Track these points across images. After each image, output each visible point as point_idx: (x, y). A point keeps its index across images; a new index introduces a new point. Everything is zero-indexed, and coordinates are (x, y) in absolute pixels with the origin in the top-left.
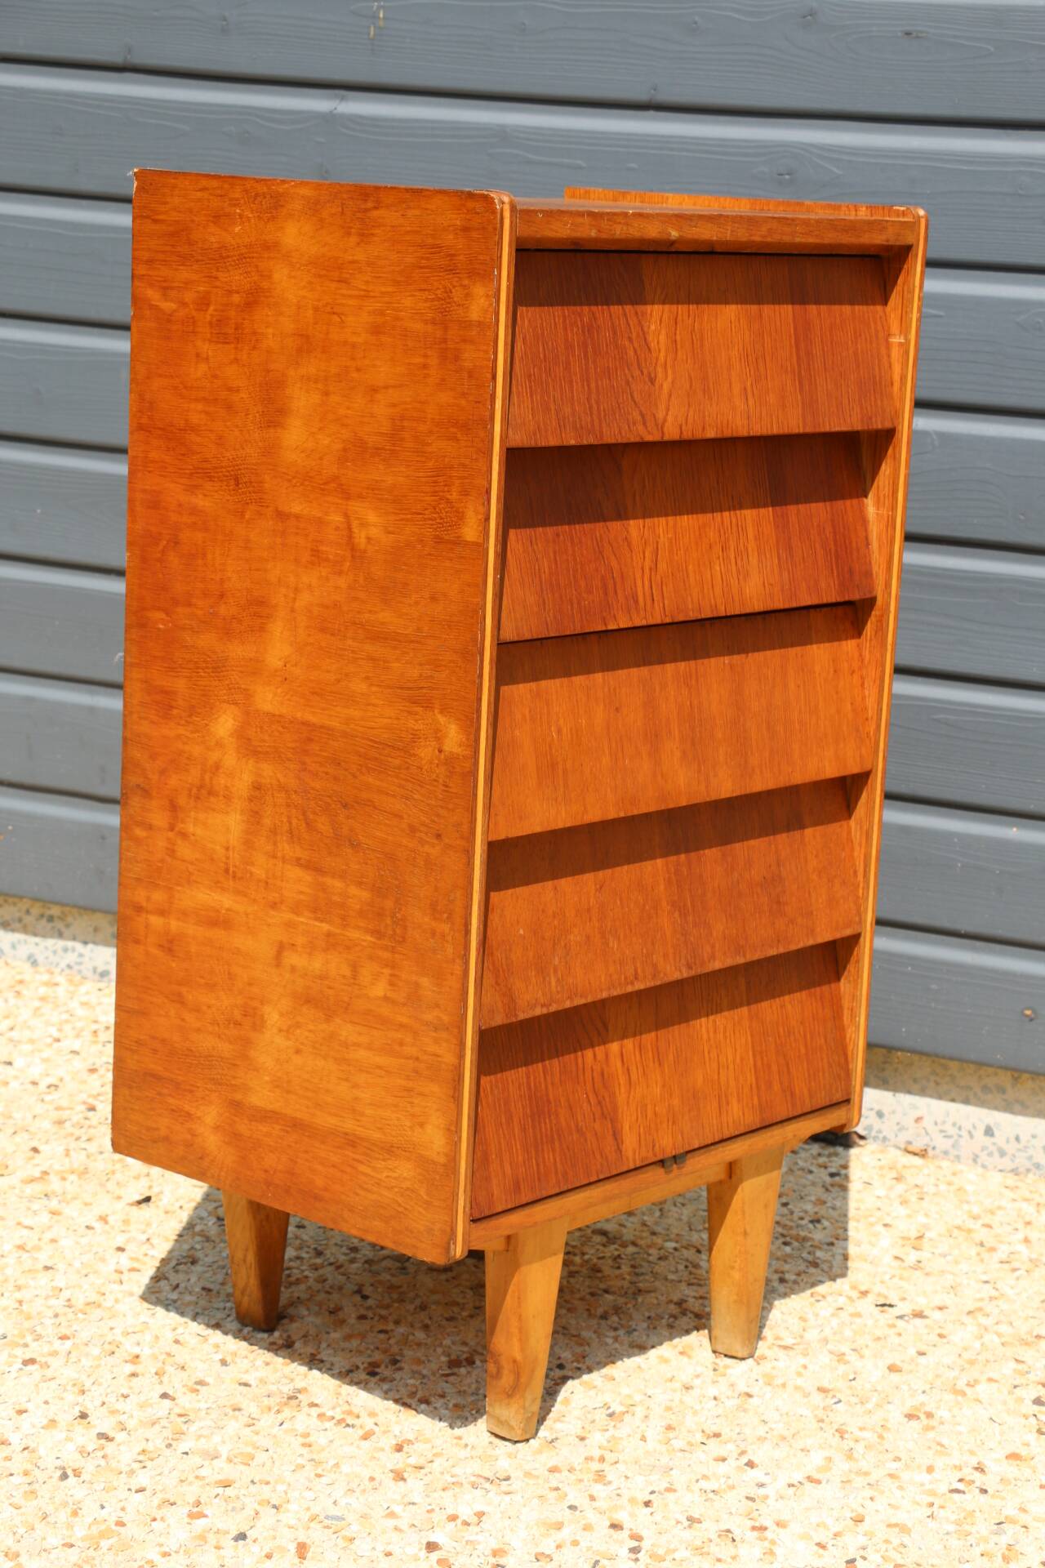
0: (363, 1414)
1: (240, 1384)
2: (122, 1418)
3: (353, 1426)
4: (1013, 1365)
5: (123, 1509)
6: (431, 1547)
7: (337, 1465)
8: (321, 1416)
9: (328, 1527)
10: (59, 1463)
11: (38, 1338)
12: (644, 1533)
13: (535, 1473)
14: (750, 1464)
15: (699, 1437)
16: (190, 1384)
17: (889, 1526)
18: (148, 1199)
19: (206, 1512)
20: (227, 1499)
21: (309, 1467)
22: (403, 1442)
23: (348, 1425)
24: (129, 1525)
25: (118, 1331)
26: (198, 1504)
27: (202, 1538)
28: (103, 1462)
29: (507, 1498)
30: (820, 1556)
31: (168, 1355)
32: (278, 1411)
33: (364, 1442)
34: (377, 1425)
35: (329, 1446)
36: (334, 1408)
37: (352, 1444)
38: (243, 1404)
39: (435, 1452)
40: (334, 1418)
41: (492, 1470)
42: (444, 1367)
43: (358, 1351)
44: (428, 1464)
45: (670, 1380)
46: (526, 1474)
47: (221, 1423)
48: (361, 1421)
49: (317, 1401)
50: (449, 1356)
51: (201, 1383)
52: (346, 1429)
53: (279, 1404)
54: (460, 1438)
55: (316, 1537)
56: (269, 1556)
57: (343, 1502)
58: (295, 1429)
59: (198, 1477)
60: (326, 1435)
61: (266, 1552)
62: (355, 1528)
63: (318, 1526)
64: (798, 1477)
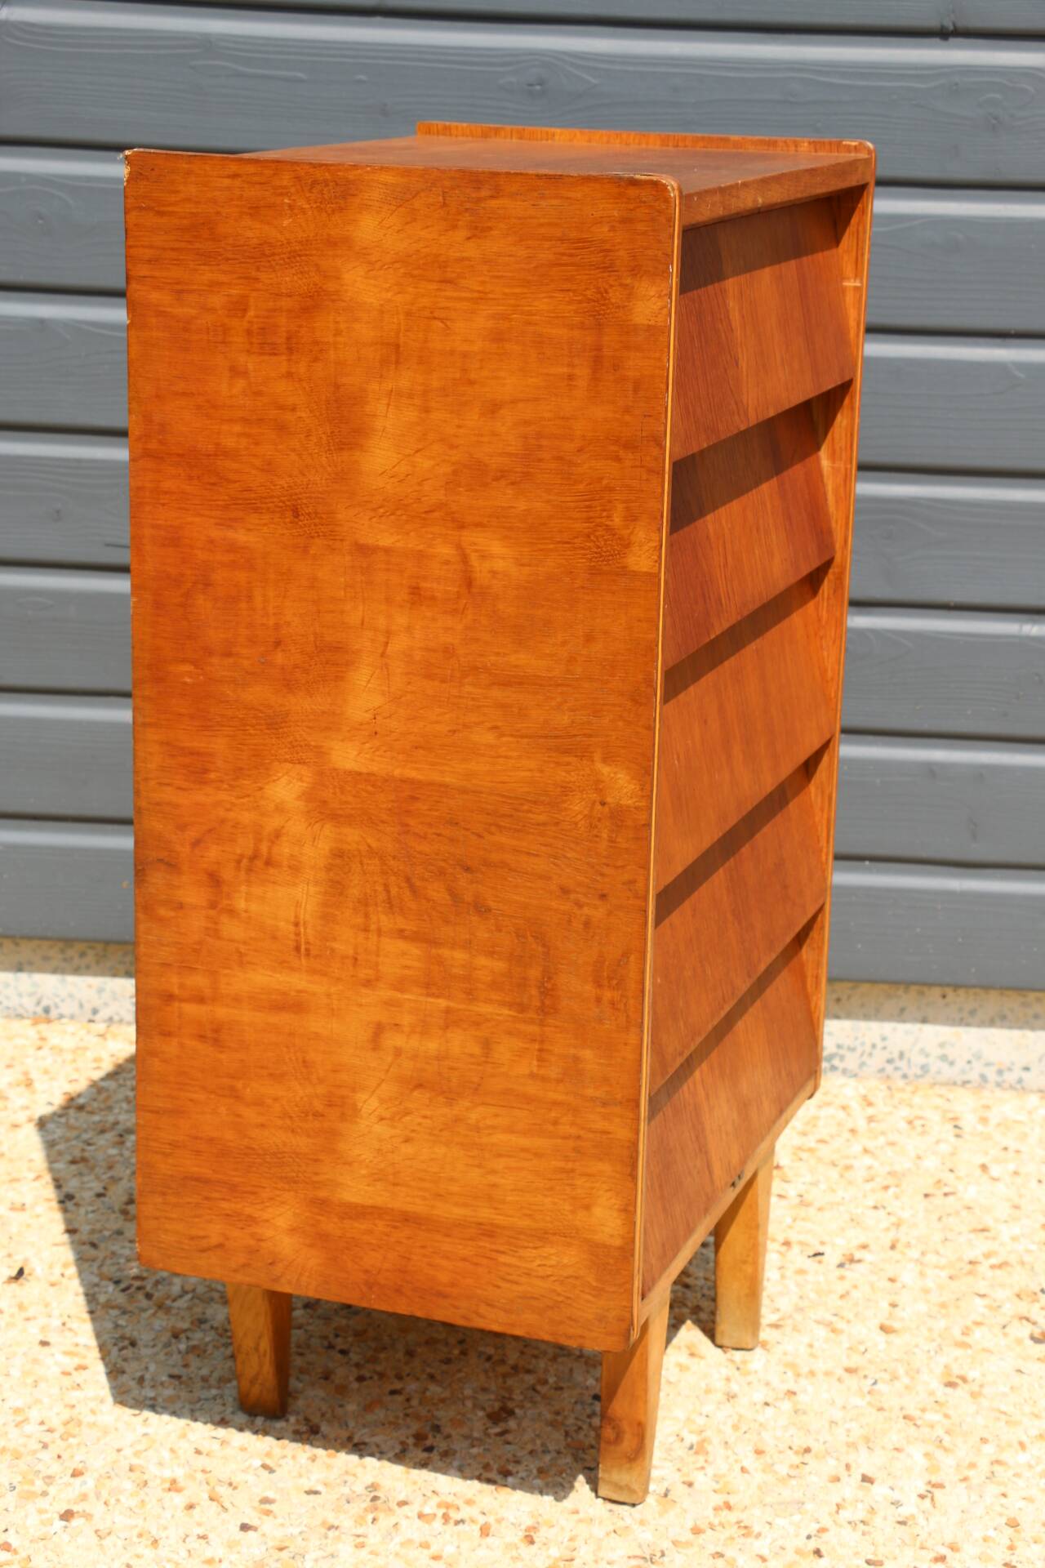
0: (460, 1504)
1: (308, 1493)
3: (462, 1521)
4: (978, 1301)
8: (421, 1516)
11: (49, 1479)
13: (683, 1539)
14: (867, 1479)
15: (797, 1460)
16: (256, 1504)
18: (21, 1272)
22: (528, 1529)
23: (457, 1523)
25: (128, 1452)
31: (204, 1471)
32: (374, 1520)
33: (489, 1540)
34: (484, 1514)
35: (460, 1554)
36: (425, 1502)
37: (480, 1545)
38: (332, 1519)
39: (567, 1535)
40: (435, 1515)
41: (640, 1546)
42: (489, 1424)
43: (390, 1423)
44: (575, 1553)
45: (708, 1391)
46: (675, 1543)
47: (330, 1550)
48: (465, 1512)
49: (402, 1497)
50: (483, 1409)
51: (265, 1500)
52: (460, 1526)
53: (366, 1510)
54: (576, 1512)
58: (410, 1541)
60: (446, 1540)
64: (920, 1485)
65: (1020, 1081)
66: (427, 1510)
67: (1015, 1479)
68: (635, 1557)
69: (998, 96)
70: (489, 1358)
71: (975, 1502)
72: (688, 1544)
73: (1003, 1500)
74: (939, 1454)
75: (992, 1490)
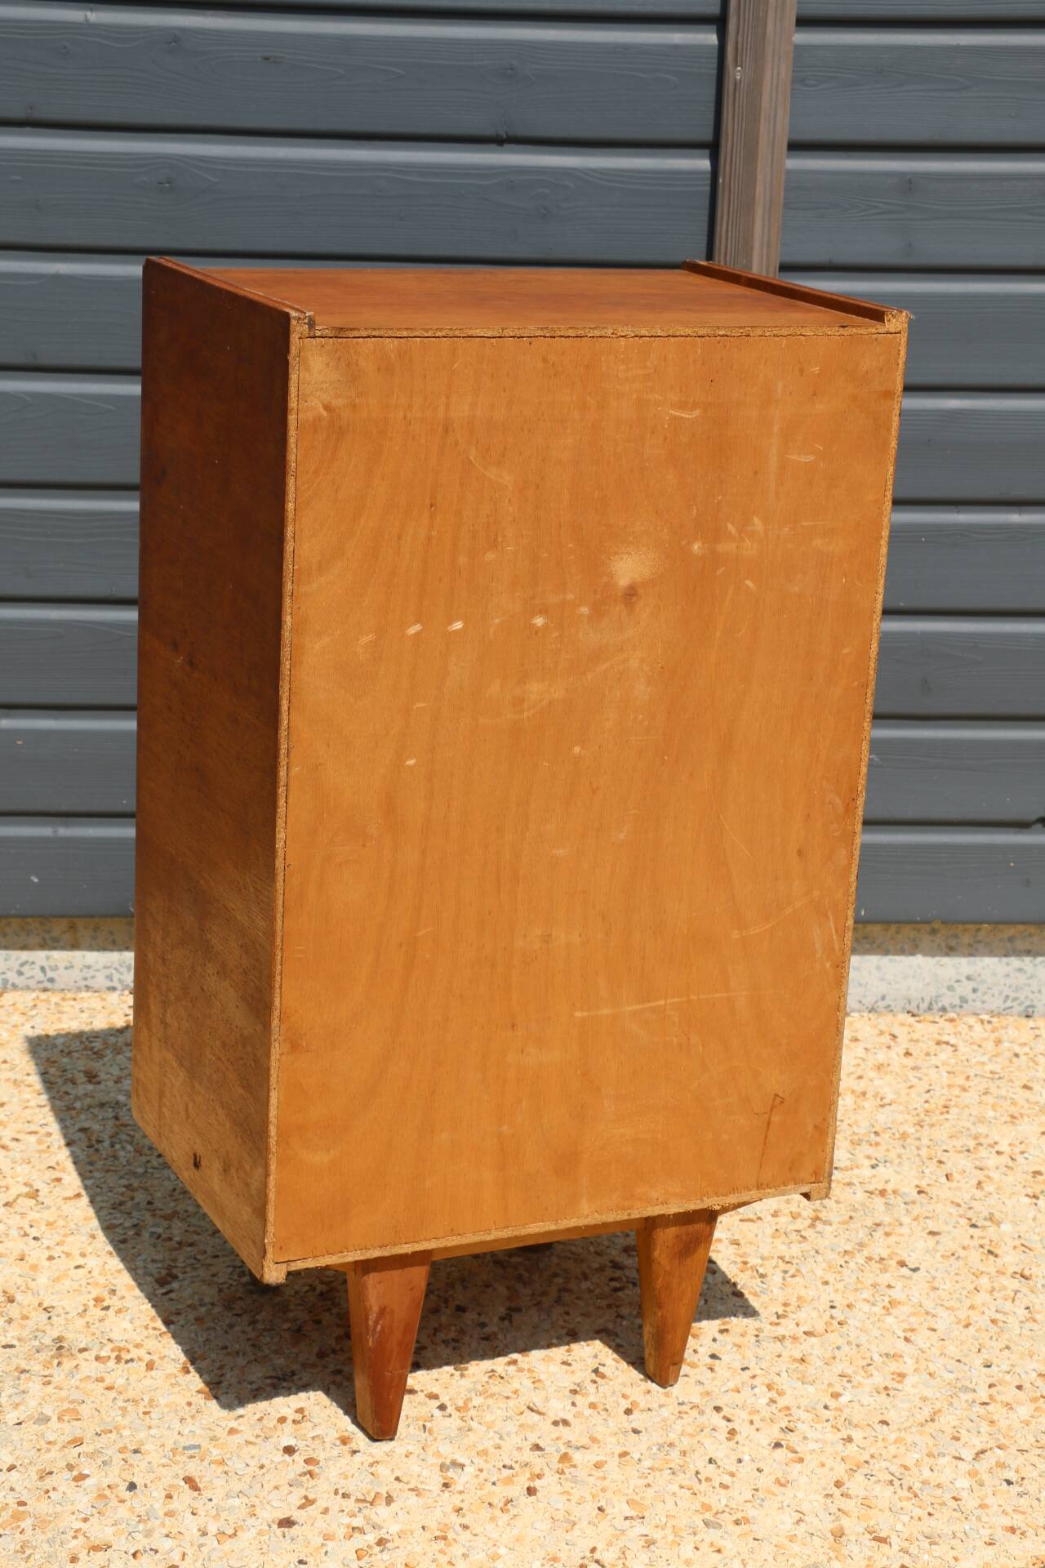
0: (130, 1347)
1: (4, 1347)
3: (132, 1360)
5: (12, 1489)
6: (289, 1450)
7: (151, 1400)
8: (97, 1358)
9: (191, 1457)
12: (435, 1390)
14: (460, 1309)
19: (86, 1472)
20: (92, 1456)
21: (130, 1407)
22: (185, 1363)
23: (127, 1362)
24: (30, 1503)
26: (70, 1466)
27: (102, 1496)
30: (572, 1372)
32: (59, 1364)
33: (153, 1373)
34: (149, 1353)
35: (129, 1384)
36: (101, 1348)
37: (145, 1377)
38: (24, 1365)
39: (217, 1365)
40: (109, 1357)
41: (274, 1369)
42: (157, 1286)
43: (74, 1291)
44: (223, 1378)
46: (304, 1365)
47: (22, 1388)
48: (134, 1353)
49: (82, 1346)
50: (151, 1275)
52: (130, 1364)
53: (52, 1357)
55: (193, 1468)
56: (169, 1496)
57: (186, 1432)
58: (88, 1377)
59: (50, 1443)
60: (118, 1375)
61: (164, 1494)
62: (216, 1453)
63: (184, 1458)
64: (502, 1310)
66: (103, 1354)
67: (576, 1301)
68: (270, 1377)
69: (545, 191)
70: (159, 1237)
71: (544, 1320)
72: (314, 1365)
73: (566, 1318)
74: (519, 1287)
75: (559, 1310)
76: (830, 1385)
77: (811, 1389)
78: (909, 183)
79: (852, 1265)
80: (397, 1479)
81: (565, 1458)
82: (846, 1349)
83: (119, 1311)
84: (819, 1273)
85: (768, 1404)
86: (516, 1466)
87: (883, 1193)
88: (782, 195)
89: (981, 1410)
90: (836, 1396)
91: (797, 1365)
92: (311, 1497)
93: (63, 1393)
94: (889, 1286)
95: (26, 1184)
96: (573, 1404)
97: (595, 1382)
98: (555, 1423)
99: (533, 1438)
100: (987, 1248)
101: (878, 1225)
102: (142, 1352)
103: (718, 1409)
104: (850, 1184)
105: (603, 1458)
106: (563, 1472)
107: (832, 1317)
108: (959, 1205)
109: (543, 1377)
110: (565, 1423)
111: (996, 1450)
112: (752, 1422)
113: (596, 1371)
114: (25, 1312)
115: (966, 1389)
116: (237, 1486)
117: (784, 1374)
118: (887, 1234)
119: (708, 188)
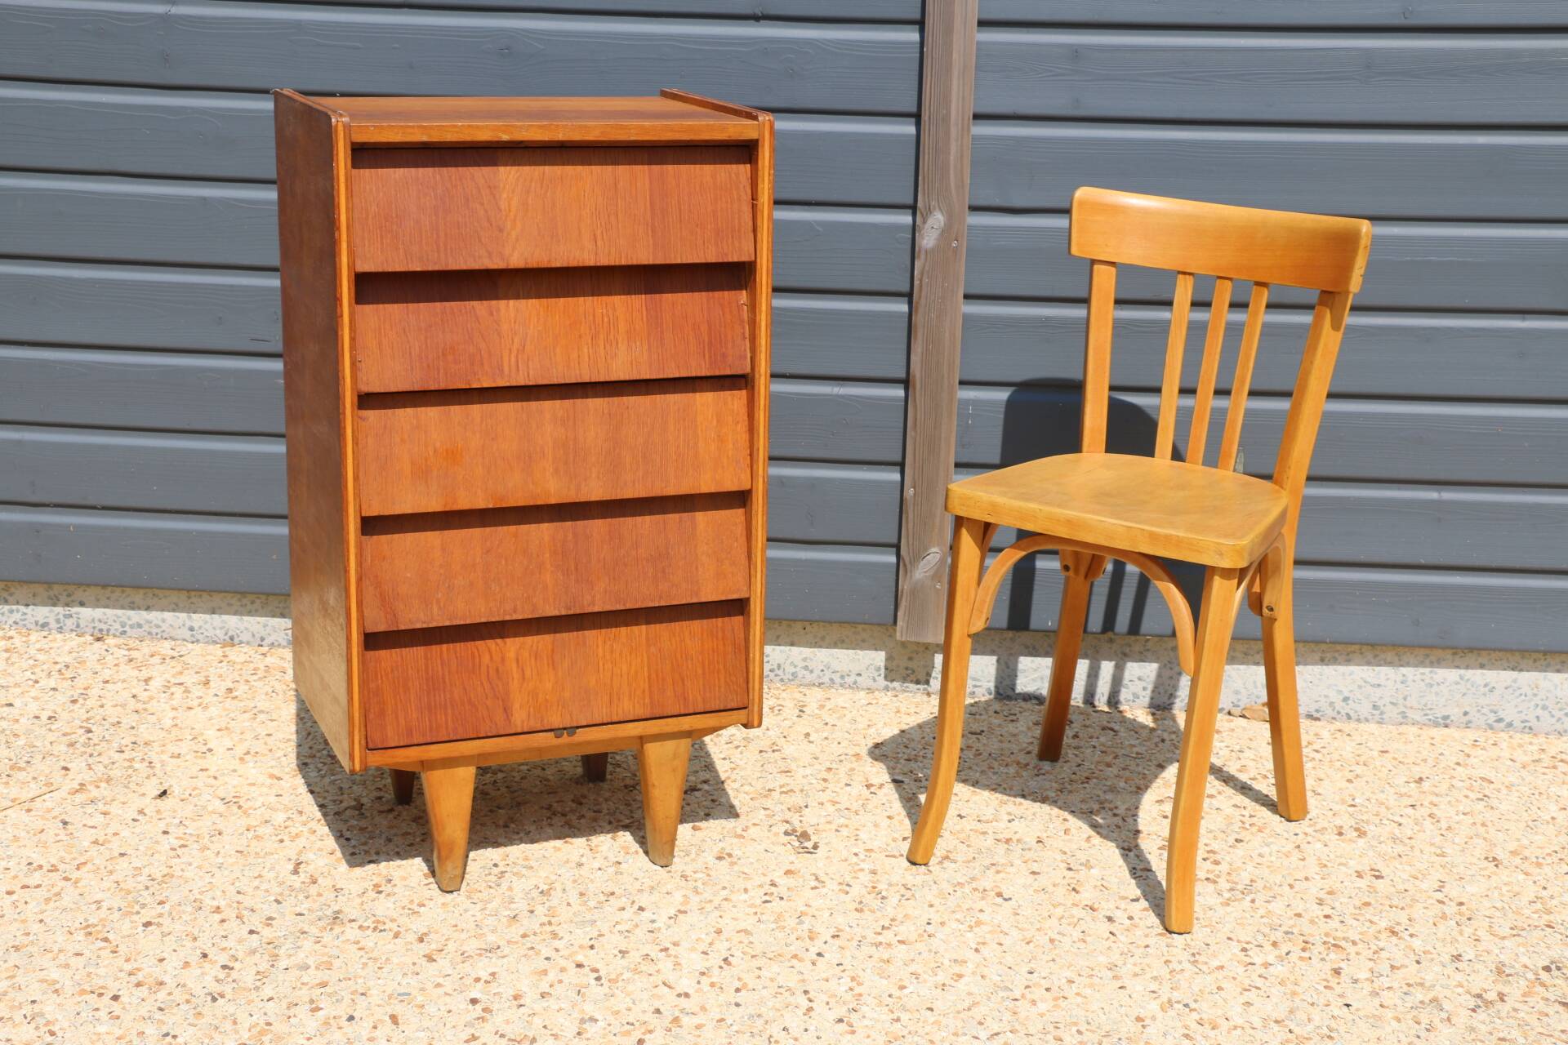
0: (387, 921)
1: (297, 915)
2: (232, 952)
3: (384, 930)
4: (762, 811)
5: (265, 1014)
6: (474, 1001)
7: (387, 959)
8: (360, 927)
9: (402, 1001)
10: (206, 991)
11: (143, 906)
12: (598, 966)
13: (514, 940)
14: (641, 909)
15: (603, 898)
16: (263, 920)
17: (738, 932)
18: (165, 793)
19: (321, 1006)
20: (330, 995)
21: (371, 963)
22: (422, 934)
23: (381, 931)
24: (274, 1024)
25: (196, 892)
26: (312, 1001)
27: (327, 1023)
28: (234, 985)
29: (505, 960)
30: (707, 960)
31: (238, 902)
32: (331, 929)
33: (396, 940)
34: (399, 926)
35: (376, 947)
36: (366, 920)
37: (390, 943)
38: (306, 929)
39: (445, 938)
40: (369, 927)
41: (486, 944)
44: (446, 947)
45: (567, 862)
46: (509, 942)
47: (298, 944)
48: (389, 925)
49: (353, 918)
51: (271, 918)
53: (328, 924)
54: (456, 926)
55: (398, 1009)
56: (375, 1027)
57: (404, 983)
58: (348, 940)
59: (303, 984)
60: (370, 940)
61: (372, 1024)
62: (420, 999)
63: (396, 1002)
64: (672, 912)
65: (855, 683)
67: (733, 909)
68: (480, 949)
69: (791, 55)
71: (701, 921)
72: (517, 943)
73: (719, 920)
74: (692, 896)
75: (715, 914)
76: (901, 980)
77: (885, 982)
78: (1076, 52)
79: (959, 893)
80: (545, 1027)
81: (676, 1020)
82: (925, 955)
83: (389, 895)
84: (929, 898)
85: (846, 991)
86: (637, 1024)
87: (1008, 841)
88: (974, 58)
89: (1011, 1005)
90: (902, 988)
91: (882, 964)
92: (477, 1035)
93: (326, 950)
94: (981, 911)
95: (355, 800)
96: (699, 982)
97: (721, 967)
98: (679, 995)
99: (657, 1004)
100: (1073, 886)
101: (993, 865)
102: (394, 926)
103: (806, 992)
104: (984, 833)
105: (704, 1022)
106: (670, 1030)
107: (925, 931)
108: (1065, 853)
109: (683, 962)
110: (687, 995)
111: (1009, 1034)
112: (828, 1003)
113: (725, 960)
114: (321, 891)
115: (1007, 989)
116: (426, 1023)
117: (869, 971)
118: (998, 872)
119: (918, 55)
